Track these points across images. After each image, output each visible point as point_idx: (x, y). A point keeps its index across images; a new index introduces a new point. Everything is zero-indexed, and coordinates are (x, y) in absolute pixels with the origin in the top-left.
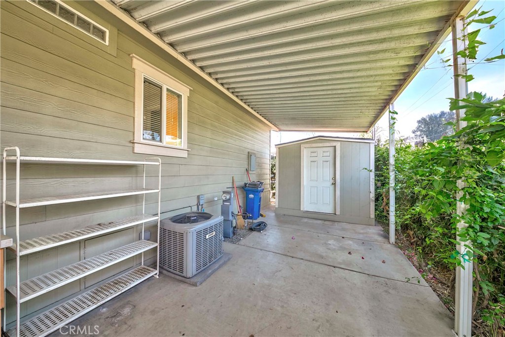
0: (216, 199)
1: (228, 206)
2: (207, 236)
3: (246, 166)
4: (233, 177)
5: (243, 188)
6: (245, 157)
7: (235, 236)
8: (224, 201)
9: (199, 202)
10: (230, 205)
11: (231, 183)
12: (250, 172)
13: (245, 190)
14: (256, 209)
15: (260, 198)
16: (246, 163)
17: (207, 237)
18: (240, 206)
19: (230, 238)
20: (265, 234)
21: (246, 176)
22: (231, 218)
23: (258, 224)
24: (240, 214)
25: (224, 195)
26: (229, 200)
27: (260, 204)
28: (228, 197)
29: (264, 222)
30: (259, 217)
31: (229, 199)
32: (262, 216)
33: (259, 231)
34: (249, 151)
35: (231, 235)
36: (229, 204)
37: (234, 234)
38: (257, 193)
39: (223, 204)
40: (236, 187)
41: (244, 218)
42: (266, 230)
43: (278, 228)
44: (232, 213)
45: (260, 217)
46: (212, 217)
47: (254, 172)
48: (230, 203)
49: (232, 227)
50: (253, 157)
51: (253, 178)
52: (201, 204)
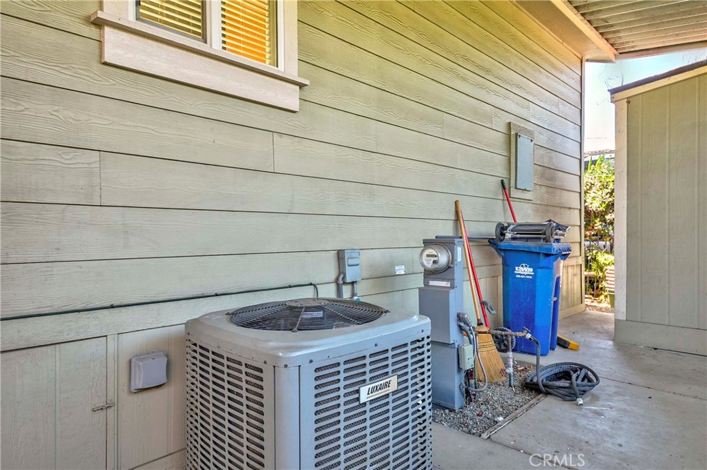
0: (400, 270)
1: (444, 292)
2: (364, 390)
3: (501, 172)
4: (456, 203)
5: (492, 242)
6: (500, 138)
7: (473, 406)
8: (429, 274)
9: (341, 271)
10: (452, 287)
11: (451, 224)
12: (514, 193)
13: (499, 250)
14: (542, 319)
15: (558, 279)
16: (500, 161)
17: (364, 397)
18: (483, 304)
19: (452, 410)
20: (598, 414)
21: (499, 205)
22: (454, 336)
23: (557, 370)
24: (484, 329)
25: (430, 251)
26: (444, 272)
27: (556, 303)
28: (443, 259)
29: (582, 367)
30: (553, 349)
31: (449, 268)
32: (563, 344)
33: (571, 395)
34: (511, 119)
35: (458, 401)
36: (448, 285)
37: (468, 395)
38: (543, 261)
39: (426, 284)
40: (470, 239)
41: (502, 345)
42: (595, 398)
43: (650, 393)
44: (460, 318)
45: (558, 349)
46: (384, 317)
47: (528, 196)
48: (452, 280)
49: (459, 369)
50: (524, 142)
51: (527, 215)
52: (348, 280)
